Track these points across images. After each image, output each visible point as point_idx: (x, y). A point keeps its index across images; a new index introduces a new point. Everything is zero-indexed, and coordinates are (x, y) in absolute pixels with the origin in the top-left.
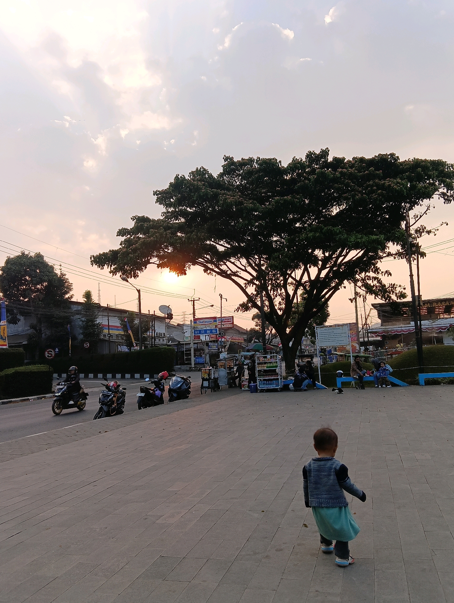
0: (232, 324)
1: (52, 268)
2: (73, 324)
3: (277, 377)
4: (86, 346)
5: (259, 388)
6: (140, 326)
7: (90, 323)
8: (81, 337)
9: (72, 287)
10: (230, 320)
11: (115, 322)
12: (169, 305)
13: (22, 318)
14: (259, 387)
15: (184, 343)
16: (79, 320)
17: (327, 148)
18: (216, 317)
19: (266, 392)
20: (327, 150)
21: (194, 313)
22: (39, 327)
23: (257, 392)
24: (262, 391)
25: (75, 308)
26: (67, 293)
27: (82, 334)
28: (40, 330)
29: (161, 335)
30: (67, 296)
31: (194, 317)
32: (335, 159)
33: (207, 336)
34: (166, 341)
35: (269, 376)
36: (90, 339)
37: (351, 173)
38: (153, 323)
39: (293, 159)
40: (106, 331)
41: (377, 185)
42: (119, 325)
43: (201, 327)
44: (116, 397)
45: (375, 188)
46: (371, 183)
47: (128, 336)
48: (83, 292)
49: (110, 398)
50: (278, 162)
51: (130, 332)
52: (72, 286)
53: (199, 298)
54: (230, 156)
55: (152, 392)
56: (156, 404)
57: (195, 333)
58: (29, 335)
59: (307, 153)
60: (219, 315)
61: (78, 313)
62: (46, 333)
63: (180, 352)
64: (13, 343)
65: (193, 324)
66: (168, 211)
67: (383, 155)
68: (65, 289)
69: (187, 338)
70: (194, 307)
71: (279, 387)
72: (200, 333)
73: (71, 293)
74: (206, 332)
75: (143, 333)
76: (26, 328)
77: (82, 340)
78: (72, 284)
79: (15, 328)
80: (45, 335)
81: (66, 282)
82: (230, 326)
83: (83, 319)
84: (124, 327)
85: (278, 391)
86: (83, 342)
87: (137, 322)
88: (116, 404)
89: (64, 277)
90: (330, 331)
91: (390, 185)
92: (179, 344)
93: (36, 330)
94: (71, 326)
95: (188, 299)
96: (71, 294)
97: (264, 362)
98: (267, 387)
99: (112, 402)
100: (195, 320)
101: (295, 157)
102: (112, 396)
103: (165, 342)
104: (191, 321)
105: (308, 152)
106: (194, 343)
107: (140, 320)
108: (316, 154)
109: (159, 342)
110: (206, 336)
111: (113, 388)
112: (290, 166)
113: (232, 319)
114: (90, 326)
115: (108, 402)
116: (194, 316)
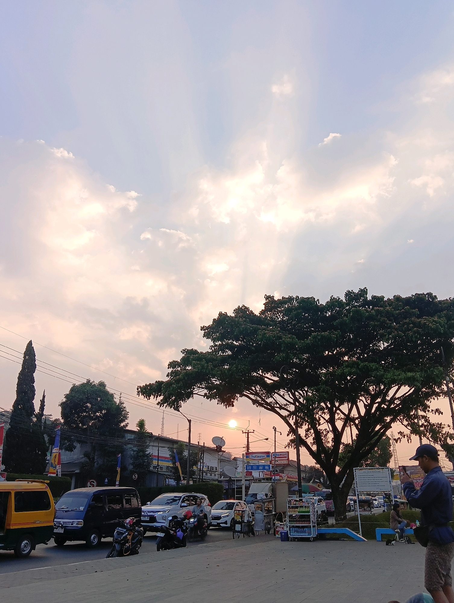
0: (287, 461)
1: (112, 396)
2: (125, 453)
3: (310, 524)
4: (134, 478)
5: (289, 536)
6: (188, 458)
7: (141, 453)
8: (131, 467)
9: (128, 416)
10: (285, 456)
11: (165, 453)
12: (223, 437)
13: (78, 445)
14: (291, 535)
15: (235, 479)
16: (131, 449)
17: (366, 288)
18: (269, 452)
19: (298, 541)
20: (365, 289)
21: (248, 447)
22: (92, 455)
23: (288, 540)
24: (294, 539)
25: (129, 436)
26: (123, 421)
27: (132, 464)
28: (94, 458)
29: (213, 470)
30: (122, 425)
31: (248, 451)
32: (374, 297)
33: (261, 473)
34: (218, 476)
35: (301, 523)
36: (139, 470)
37: (387, 311)
38: (202, 456)
39: (331, 297)
40: (155, 462)
41: (413, 323)
42: (168, 456)
43: (254, 462)
44: (132, 535)
45: (411, 325)
46: (407, 321)
47: (176, 469)
48: (137, 421)
49: (124, 535)
50: (316, 300)
51: (178, 464)
52: (128, 414)
53: (254, 431)
54: (270, 295)
55: (173, 532)
56: (176, 547)
57: (247, 469)
58: (82, 463)
59: (346, 293)
60: (272, 450)
61: (130, 442)
62: (99, 461)
63: (231, 489)
64: (66, 472)
65: (245, 458)
66: (215, 344)
67: (419, 294)
68: (122, 417)
69: (238, 473)
70: (248, 440)
71: (311, 536)
72: (252, 469)
73: (127, 421)
74: (258, 468)
75: (192, 466)
76: (81, 456)
77: (131, 471)
78: (128, 412)
79: (71, 455)
80: (97, 464)
81: (123, 411)
82: (286, 462)
83: (135, 449)
84: (173, 458)
85: (310, 541)
86: (132, 473)
87: (186, 453)
88: (130, 543)
89: (122, 405)
90: (369, 474)
91: (425, 323)
92: (230, 481)
93: (89, 458)
94: (122, 456)
95: (243, 431)
96: (126, 423)
97: (295, 506)
98: (299, 536)
99: (126, 540)
100: (248, 454)
101: (333, 296)
102: (127, 534)
103: (216, 477)
104: (243, 455)
105: (347, 291)
106: (246, 480)
107: (189, 453)
108: (355, 293)
109: (211, 477)
110: (259, 472)
111: (128, 526)
112: (328, 305)
113: (287, 455)
114: (141, 456)
115: (122, 540)
116: (248, 449)
